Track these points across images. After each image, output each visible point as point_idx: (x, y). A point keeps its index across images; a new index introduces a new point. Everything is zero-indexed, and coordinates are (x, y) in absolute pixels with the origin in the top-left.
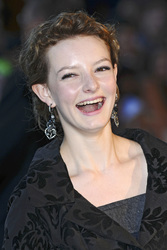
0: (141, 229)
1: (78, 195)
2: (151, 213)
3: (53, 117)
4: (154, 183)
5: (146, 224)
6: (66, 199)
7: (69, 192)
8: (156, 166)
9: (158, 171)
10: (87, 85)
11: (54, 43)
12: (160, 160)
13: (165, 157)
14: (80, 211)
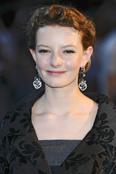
13: (107, 122)
14: (24, 142)
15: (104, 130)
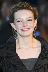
0: (33, 69)
1: (17, 55)
2: (37, 65)
3: (16, 33)
4: (41, 56)
5: (34, 68)
6: (12, 55)
7: (14, 53)
8: (43, 51)
9: (44, 52)
10: (24, 25)
11: (16, 11)
12: (45, 49)
13: (47, 48)
14: (16, 60)
15: (46, 52)
